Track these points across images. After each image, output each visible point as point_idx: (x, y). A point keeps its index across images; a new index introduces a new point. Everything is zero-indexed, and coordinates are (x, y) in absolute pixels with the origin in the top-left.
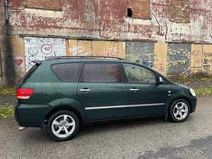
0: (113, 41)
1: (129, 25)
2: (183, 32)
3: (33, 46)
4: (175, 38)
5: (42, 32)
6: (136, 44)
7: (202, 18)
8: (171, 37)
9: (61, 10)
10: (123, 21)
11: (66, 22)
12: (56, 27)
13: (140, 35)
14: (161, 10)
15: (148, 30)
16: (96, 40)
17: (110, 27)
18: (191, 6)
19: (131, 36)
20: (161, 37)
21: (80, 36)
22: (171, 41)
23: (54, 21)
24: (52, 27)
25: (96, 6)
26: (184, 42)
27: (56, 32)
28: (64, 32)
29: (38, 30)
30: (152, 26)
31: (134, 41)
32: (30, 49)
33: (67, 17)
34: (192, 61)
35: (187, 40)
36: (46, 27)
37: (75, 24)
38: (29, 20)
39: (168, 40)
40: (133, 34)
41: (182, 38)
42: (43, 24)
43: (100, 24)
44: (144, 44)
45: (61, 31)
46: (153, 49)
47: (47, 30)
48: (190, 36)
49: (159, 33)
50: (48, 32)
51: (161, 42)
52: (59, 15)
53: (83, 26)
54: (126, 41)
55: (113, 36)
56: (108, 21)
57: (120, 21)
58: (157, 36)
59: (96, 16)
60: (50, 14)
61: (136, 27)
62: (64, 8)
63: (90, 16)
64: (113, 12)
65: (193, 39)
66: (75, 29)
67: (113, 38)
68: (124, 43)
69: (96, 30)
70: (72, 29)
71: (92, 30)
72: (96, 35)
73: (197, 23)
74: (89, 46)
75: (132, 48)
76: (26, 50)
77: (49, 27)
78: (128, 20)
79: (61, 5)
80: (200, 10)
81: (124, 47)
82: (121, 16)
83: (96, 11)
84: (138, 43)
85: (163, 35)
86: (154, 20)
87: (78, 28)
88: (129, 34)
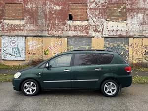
0: (58, 37)
1: (70, 26)
2: (120, 28)
3: (6, 41)
4: (112, 34)
5: (12, 33)
6: (75, 39)
7: (140, 15)
8: (107, 33)
9: (23, 19)
10: (65, 23)
11: (26, 27)
12: (20, 30)
13: (79, 32)
14: (97, 13)
15: (86, 28)
16: (45, 37)
17: (55, 28)
18: (128, 7)
19: (71, 33)
20: (97, 34)
21: (35, 34)
22: (107, 36)
23: (19, 27)
24: (18, 30)
25: (46, 15)
26: (121, 37)
27: (20, 33)
28: (25, 33)
29: (10, 32)
30: (89, 25)
31: (74, 37)
32: (4, 43)
33: (27, 23)
34: (131, 52)
35: (125, 34)
36: (15, 30)
37: (32, 27)
38: (6, 27)
39: (104, 36)
40: (73, 32)
41: (119, 33)
42: (13, 28)
43: (48, 26)
44: (83, 39)
45: (23, 32)
46: (91, 42)
47: (15, 32)
48: (127, 32)
49: (95, 31)
50: (16, 33)
51: (98, 37)
52: (22, 22)
53: (37, 28)
54: (68, 37)
55: (57, 34)
56: (54, 24)
57: (63, 24)
58: (94, 33)
59: (46, 21)
60: (17, 22)
61: (75, 27)
62: (25, 18)
63: (42, 21)
64: (58, 18)
65: (131, 34)
66: (32, 30)
67: (57, 35)
68: (66, 39)
69: (45, 30)
70: (30, 30)
71: (43, 30)
72: (46, 34)
73: (135, 20)
74: (41, 41)
75: (73, 42)
76: (2, 44)
77: (16, 30)
78: (69, 22)
79: (24, 16)
80: (138, 9)
81: (66, 41)
82: (64, 20)
83: (46, 18)
84: (77, 39)
85: (99, 31)
86: (91, 21)
87: (34, 30)
88: (70, 32)
